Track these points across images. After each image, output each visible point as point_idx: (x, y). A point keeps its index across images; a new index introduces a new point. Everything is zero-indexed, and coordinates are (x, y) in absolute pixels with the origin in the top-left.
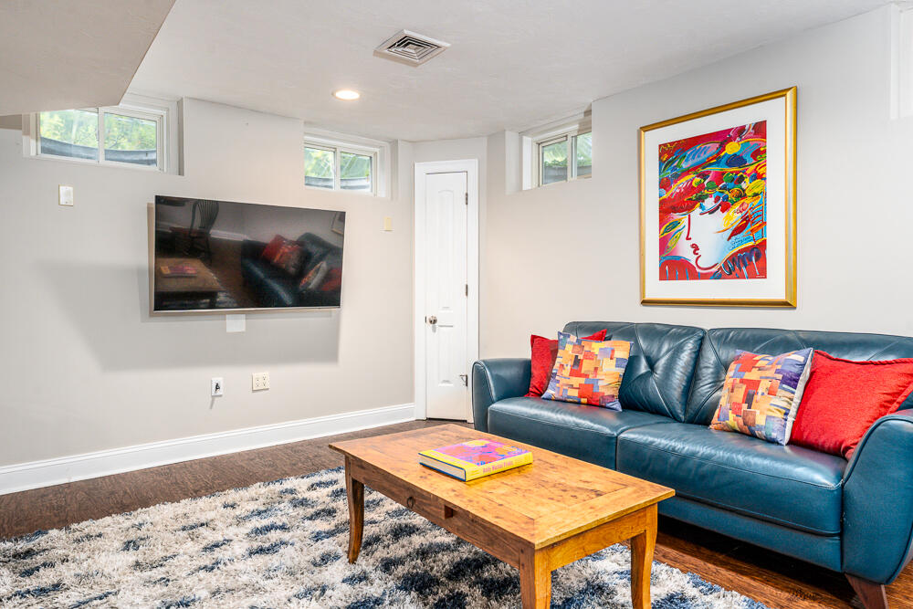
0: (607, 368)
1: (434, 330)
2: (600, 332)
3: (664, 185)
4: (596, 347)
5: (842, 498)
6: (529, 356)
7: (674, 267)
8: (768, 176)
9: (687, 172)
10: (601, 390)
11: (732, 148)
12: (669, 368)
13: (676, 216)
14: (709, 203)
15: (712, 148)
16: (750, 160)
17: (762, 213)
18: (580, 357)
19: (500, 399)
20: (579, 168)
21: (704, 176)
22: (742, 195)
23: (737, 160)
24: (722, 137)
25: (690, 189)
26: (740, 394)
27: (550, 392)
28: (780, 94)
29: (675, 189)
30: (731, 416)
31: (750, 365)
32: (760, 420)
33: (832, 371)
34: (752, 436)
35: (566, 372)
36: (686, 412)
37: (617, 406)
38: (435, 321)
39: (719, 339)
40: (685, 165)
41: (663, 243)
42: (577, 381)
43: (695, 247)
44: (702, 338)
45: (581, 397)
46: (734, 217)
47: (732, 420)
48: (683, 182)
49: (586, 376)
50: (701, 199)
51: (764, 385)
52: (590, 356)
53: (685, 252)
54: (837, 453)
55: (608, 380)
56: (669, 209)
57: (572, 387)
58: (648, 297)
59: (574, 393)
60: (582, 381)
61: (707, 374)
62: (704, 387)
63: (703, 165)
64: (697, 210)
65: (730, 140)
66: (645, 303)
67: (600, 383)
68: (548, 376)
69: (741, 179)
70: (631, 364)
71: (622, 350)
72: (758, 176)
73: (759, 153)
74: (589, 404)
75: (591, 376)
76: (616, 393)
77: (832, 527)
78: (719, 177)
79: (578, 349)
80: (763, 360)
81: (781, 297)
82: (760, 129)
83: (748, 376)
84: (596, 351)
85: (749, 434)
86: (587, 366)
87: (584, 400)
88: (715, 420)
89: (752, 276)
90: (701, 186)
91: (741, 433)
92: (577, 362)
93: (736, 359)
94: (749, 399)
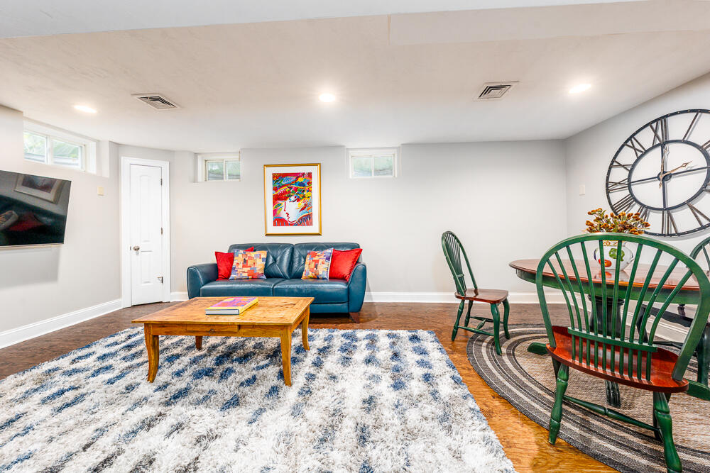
0: (258, 262)
1: (137, 254)
2: (251, 248)
3: (275, 189)
4: (253, 254)
5: (348, 290)
6: (216, 262)
7: (279, 221)
8: (313, 191)
9: (283, 186)
10: (258, 272)
11: (300, 180)
12: (281, 260)
13: (280, 202)
14: (293, 198)
15: (293, 178)
16: (307, 185)
17: (311, 204)
18: (246, 259)
19: (206, 283)
20: (229, 175)
21: (291, 188)
22: (304, 197)
23: (302, 184)
24: (297, 175)
25: (285, 192)
26: (313, 265)
27: (233, 276)
28: (316, 165)
29: (279, 191)
30: (310, 273)
31: (315, 255)
32: (320, 273)
33: (339, 255)
34: (318, 278)
35: (241, 266)
36: (289, 275)
37: (264, 277)
38: (138, 249)
39: (299, 247)
40: (283, 183)
41: (275, 212)
42: (246, 269)
43: (288, 214)
44: (293, 248)
45: (249, 276)
46: (301, 204)
47: (311, 274)
48: (282, 189)
49: (250, 267)
50: (290, 196)
51: (321, 261)
52: (251, 258)
53: (284, 216)
54: (343, 278)
55: (260, 267)
56: (277, 198)
57: (244, 272)
58: (268, 233)
59: (246, 275)
60: (249, 269)
61: (296, 260)
62: (296, 265)
63: (290, 184)
64: (288, 201)
65: (300, 177)
66: (267, 235)
67: (257, 269)
68: (230, 269)
69: (304, 191)
70: (267, 260)
71: (264, 254)
72: (309, 191)
73: (309, 183)
74: (253, 278)
75: (252, 267)
76: (263, 272)
77: (346, 300)
78: (296, 189)
79: (244, 256)
80: (318, 253)
81: (317, 232)
82: (310, 175)
83: (314, 259)
84: (253, 256)
85: (317, 278)
86: (250, 263)
87: (250, 277)
88: (304, 275)
89: (308, 225)
90: (289, 192)
91: (314, 278)
92: (245, 261)
93: (309, 254)
94: (316, 266)
